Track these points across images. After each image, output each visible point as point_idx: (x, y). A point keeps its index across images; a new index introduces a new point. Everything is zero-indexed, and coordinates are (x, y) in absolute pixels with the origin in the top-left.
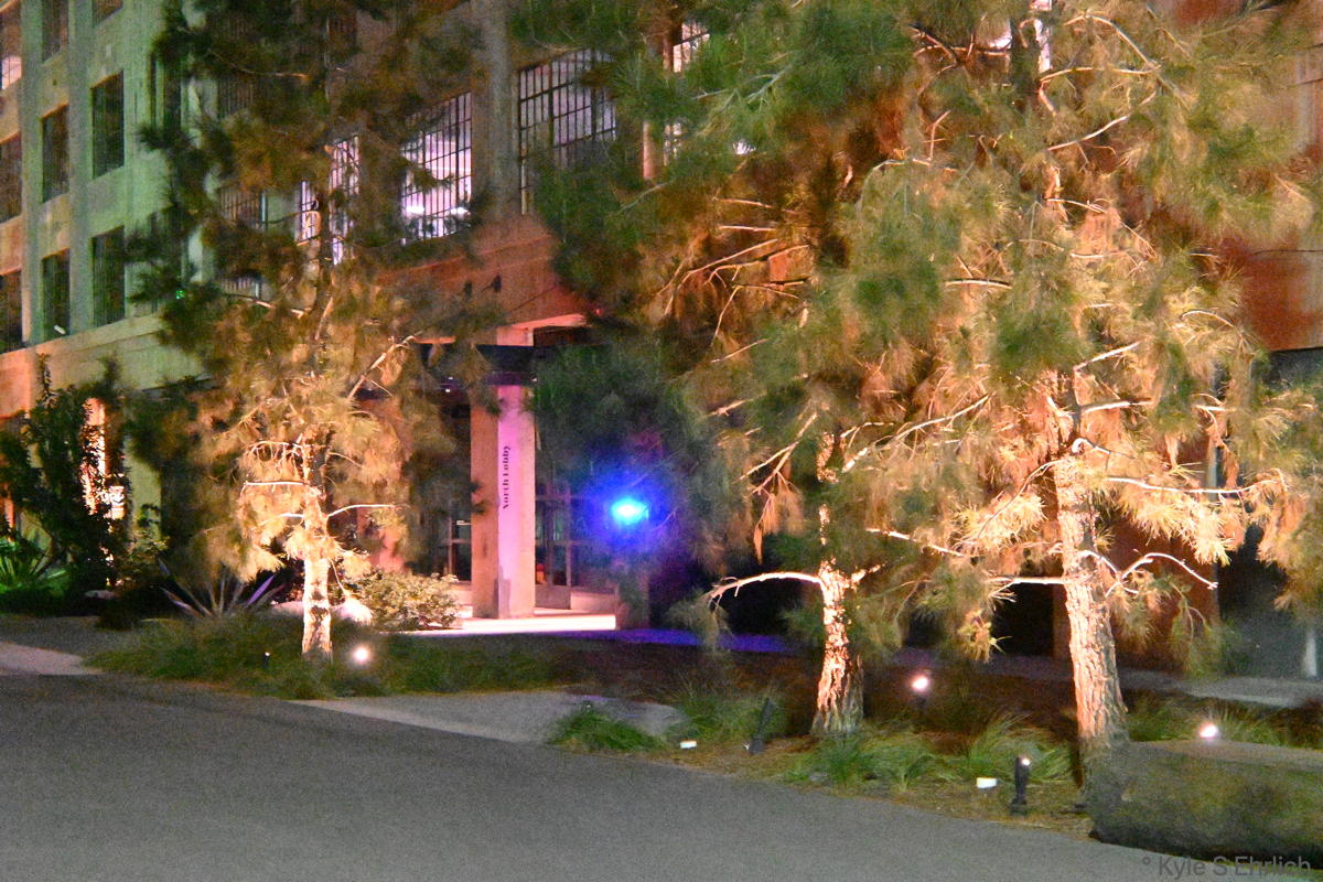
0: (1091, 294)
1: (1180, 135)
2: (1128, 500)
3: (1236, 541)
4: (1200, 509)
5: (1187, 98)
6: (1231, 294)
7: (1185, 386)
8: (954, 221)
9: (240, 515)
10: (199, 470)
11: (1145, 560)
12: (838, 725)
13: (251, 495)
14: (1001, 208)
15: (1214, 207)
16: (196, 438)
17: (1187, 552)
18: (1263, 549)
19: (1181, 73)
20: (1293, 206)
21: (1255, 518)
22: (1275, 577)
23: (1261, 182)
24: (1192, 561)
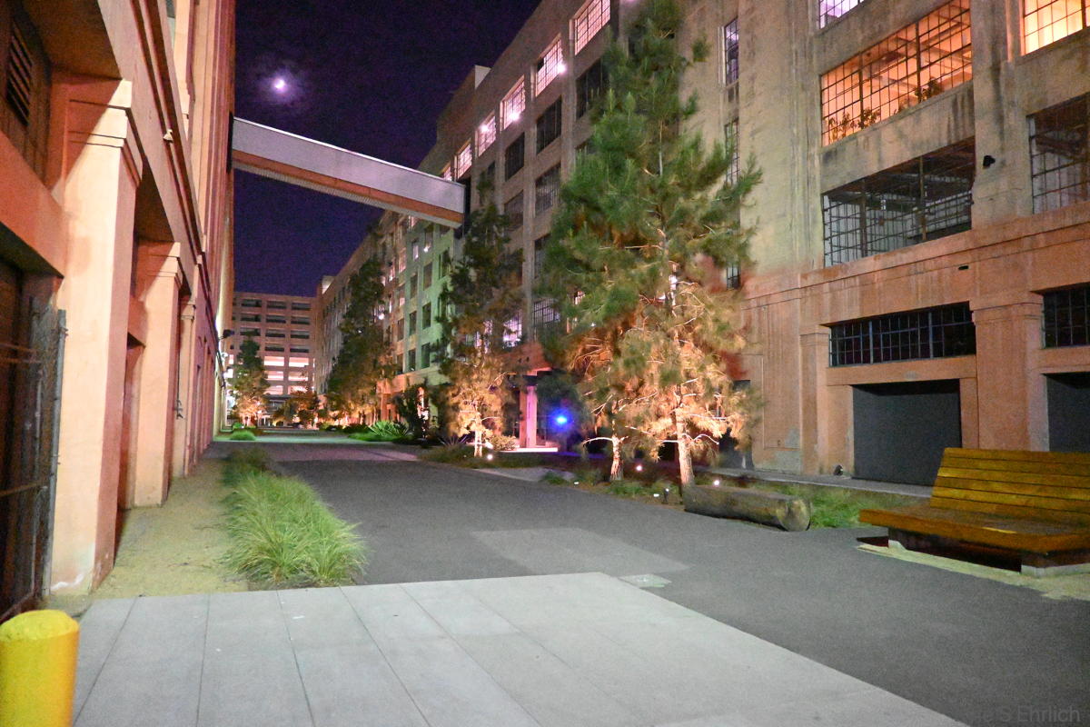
0: (686, 365)
1: (710, 323)
2: (695, 420)
3: (724, 432)
4: (714, 422)
5: (712, 314)
6: (723, 366)
7: (711, 390)
8: (650, 345)
9: (459, 419)
10: (449, 407)
11: (700, 436)
12: (617, 479)
13: (462, 414)
14: (662, 341)
15: (719, 342)
16: (448, 399)
17: (711, 434)
18: (732, 434)
19: (710, 307)
20: (740, 342)
21: (729, 425)
22: (735, 442)
23: (731, 336)
24: (712, 437)
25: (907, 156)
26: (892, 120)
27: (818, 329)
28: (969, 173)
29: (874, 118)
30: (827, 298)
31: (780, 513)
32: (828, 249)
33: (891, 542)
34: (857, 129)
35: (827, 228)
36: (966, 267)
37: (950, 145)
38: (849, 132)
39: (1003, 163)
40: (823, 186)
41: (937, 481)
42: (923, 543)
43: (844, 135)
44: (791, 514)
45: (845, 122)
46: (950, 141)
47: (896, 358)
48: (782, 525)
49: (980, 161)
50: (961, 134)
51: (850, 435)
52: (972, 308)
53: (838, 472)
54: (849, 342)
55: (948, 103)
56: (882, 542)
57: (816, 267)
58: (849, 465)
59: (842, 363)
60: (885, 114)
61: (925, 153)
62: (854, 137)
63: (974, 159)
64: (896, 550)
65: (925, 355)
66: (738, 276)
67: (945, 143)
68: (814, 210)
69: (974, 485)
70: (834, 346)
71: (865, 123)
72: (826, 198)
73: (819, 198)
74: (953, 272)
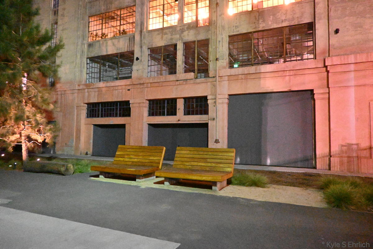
0: (27, 114)
1: (39, 98)
2: (30, 135)
3: (43, 140)
4: (39, 137)
5: (40, 95)
6: (44, 115)
7: (38, 124)
8: (11, 104)
11: (32, 142)
14: (17, 103)
15: (42, 106)
17: (37, 141)
18: (46, 141)
19: (40, 92)
20: (51, 107)
21: (45, 138)
22: (47, 144)
23: (48, 104)
24: (38, 142)
25: (115, 52)
26: (111, 39)
27: (82, 104)
28: (132, 61)
29: (106, 36)
30: (87, 94)
31: (63, 169)
32: (88, 78)
33: (100, 176)
34: (100, 39)
35: (88, 70)
36: (130, 90)
37: (128, 52)
38: (97, 39)
39: (141, 60)
40: (87, 55)
41: (116, 156)
42: (110, 175)
43: (96, 40)
44: (67, 170)
45: (96, 35)
46: (127, 50)
47: (107, 116)
48: (63, 173)
49: (135, 58)
50: (131, 49)
51: (92, 141)
52: (130, 102)
53: (87, 154)
54: (93, 110)
55: (128, 38)
56: (97, 176)
57: (83, 83)
58: (90, 151)
59: (90, 117)
60: (109, 36)
61: (120, 52)
62: (99, 41)
63: (134, 57)
64: (102, 178)
65: (116, 116)
66: (54, 82)
67: (126, 50)
68: (84, 63)
69: (126, 157)
70: (88, 110)
71: (103, 37)
72: (88, 59)
73: (86, 59)
74: (126, 91)
